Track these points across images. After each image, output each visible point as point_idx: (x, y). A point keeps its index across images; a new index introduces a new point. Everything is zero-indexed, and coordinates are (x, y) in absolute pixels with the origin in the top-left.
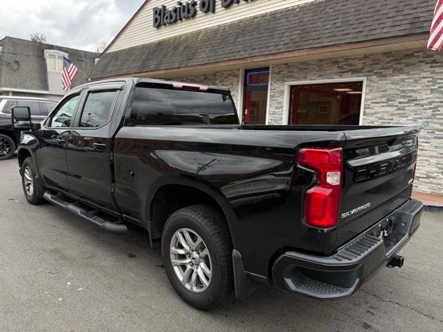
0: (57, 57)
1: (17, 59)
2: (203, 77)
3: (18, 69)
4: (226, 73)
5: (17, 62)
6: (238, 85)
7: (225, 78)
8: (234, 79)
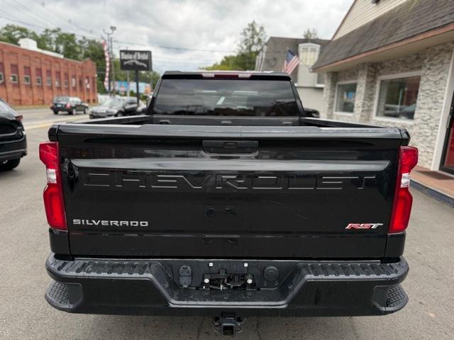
0: (309, 50)
1: (276, 57)
2: (415, 57)
3: (275, 65)
4: (437, 48)
5: (275, 59)
6: (449, 63)
7: (436, 55)
8: (447, 55)
